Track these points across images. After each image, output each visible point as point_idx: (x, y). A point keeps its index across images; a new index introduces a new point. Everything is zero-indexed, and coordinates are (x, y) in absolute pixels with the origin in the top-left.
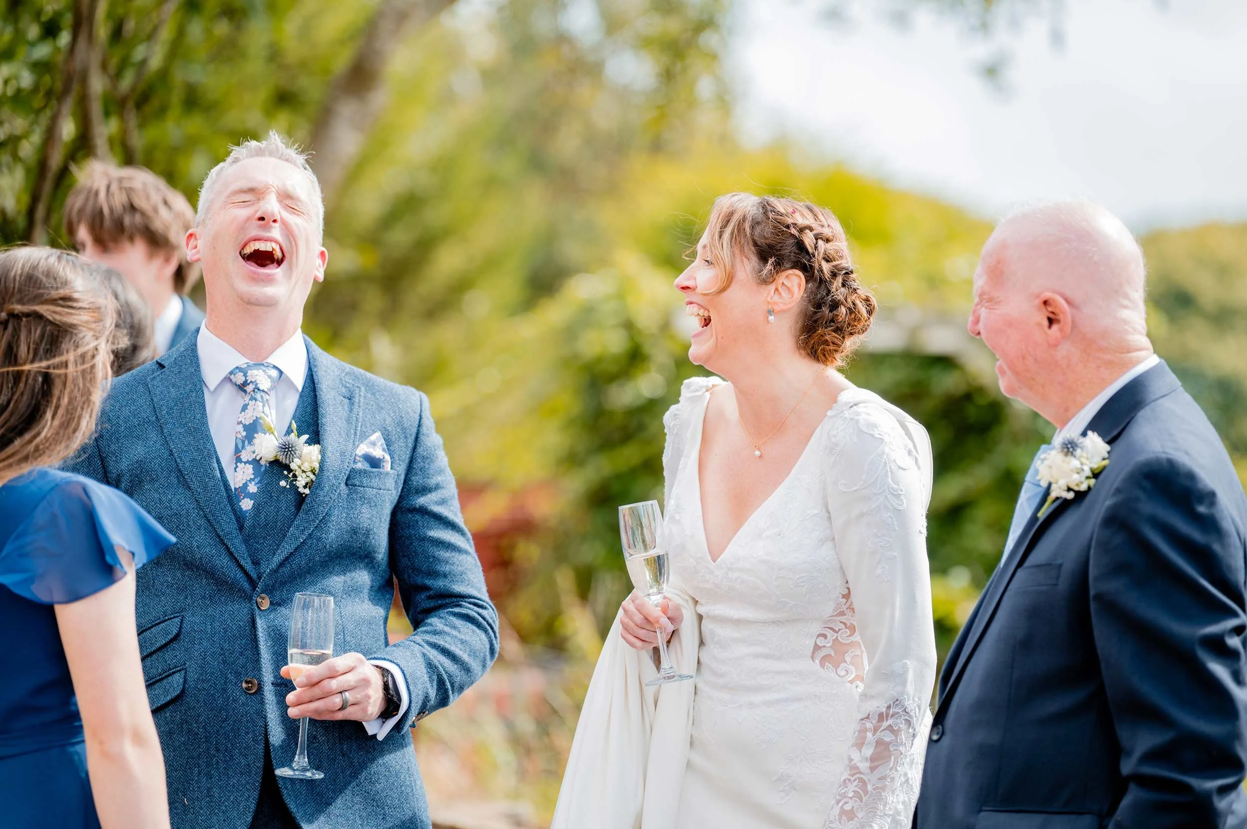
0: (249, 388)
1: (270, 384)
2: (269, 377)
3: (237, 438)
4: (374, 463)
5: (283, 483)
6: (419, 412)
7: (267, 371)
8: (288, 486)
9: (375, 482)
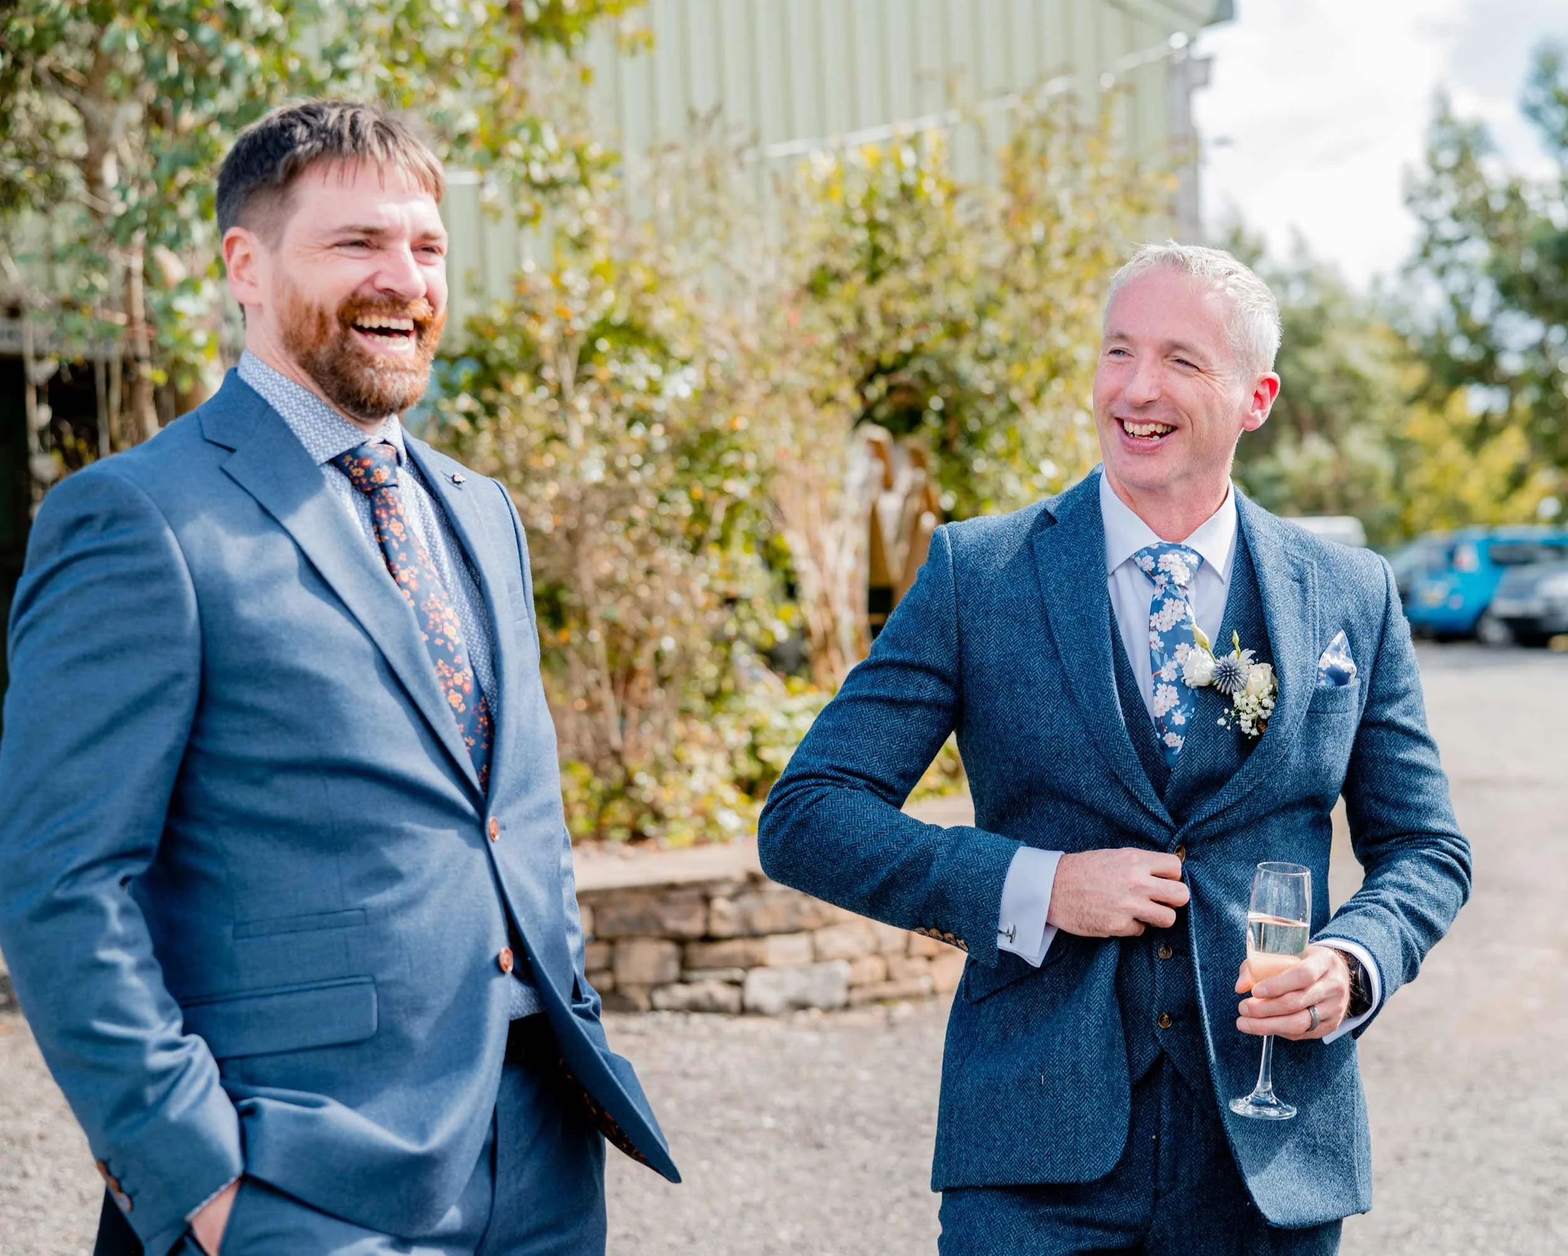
0: (1161, 578)
2: (1188, 565)
3: (1151, 651)
5: (1222, 722)
8: (1229, 728)
9: (1338, 706)
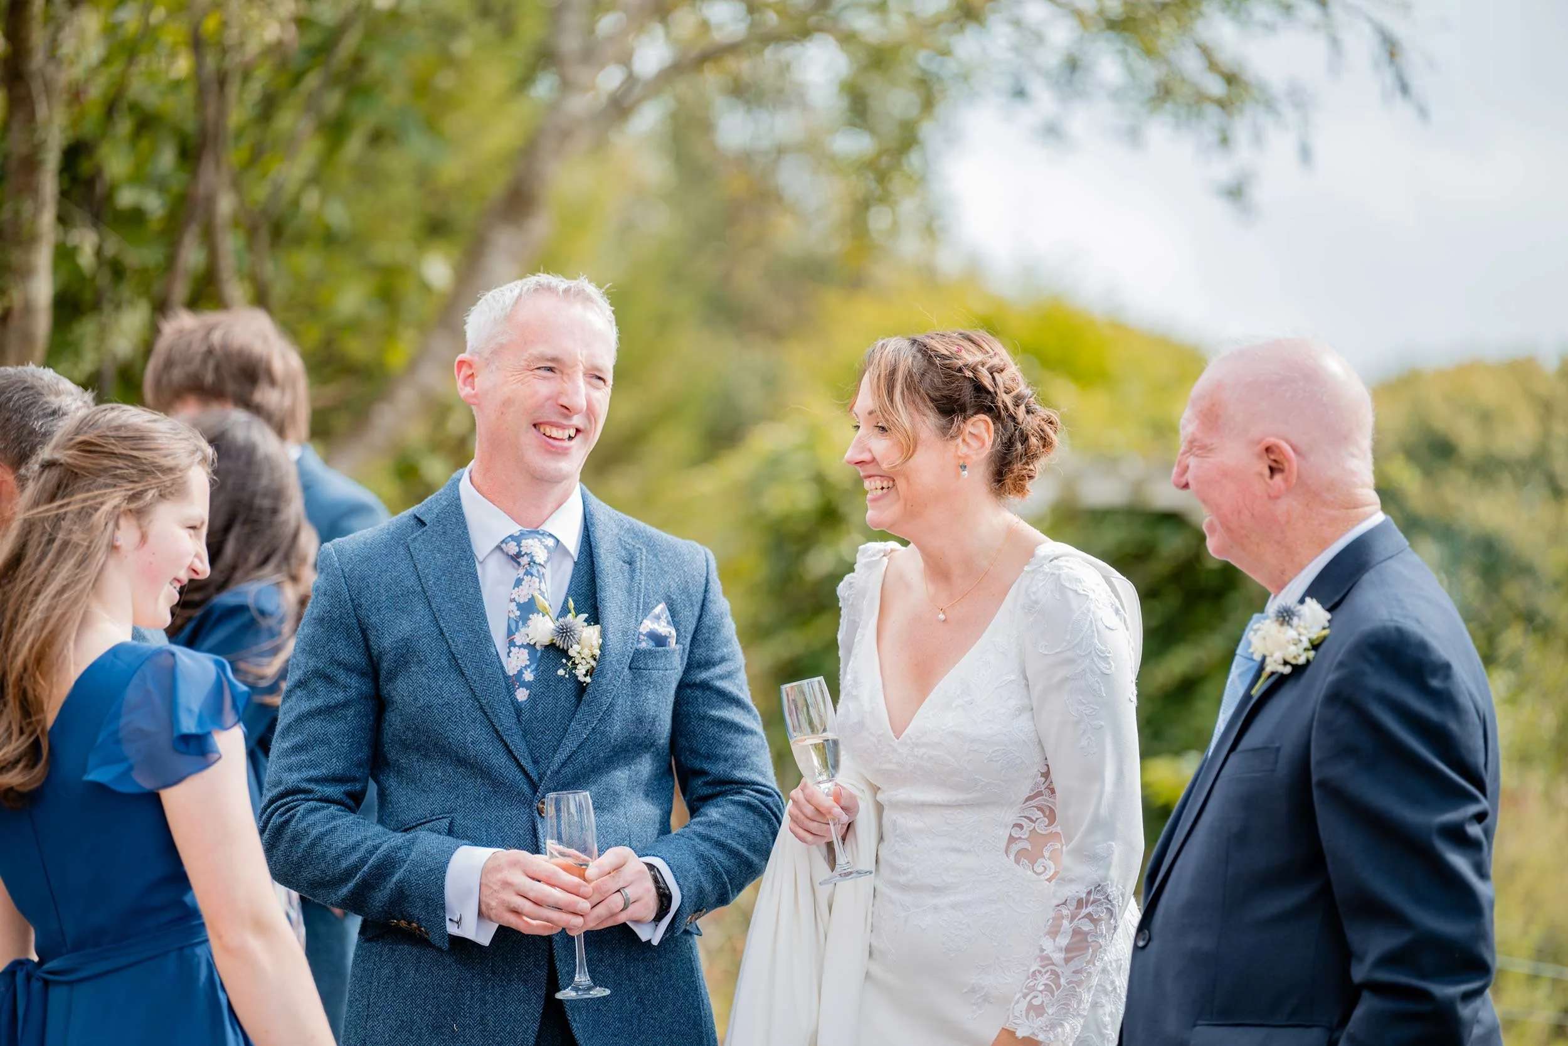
0: (524, 560)
1: (547, 555)
2: (546, 547)
3: (509, 618)
4: (659, 640)
5: (561, 672)
6: (705, 575)
7: (543, 540)
8: (567, 676)
9: (660, 664)
